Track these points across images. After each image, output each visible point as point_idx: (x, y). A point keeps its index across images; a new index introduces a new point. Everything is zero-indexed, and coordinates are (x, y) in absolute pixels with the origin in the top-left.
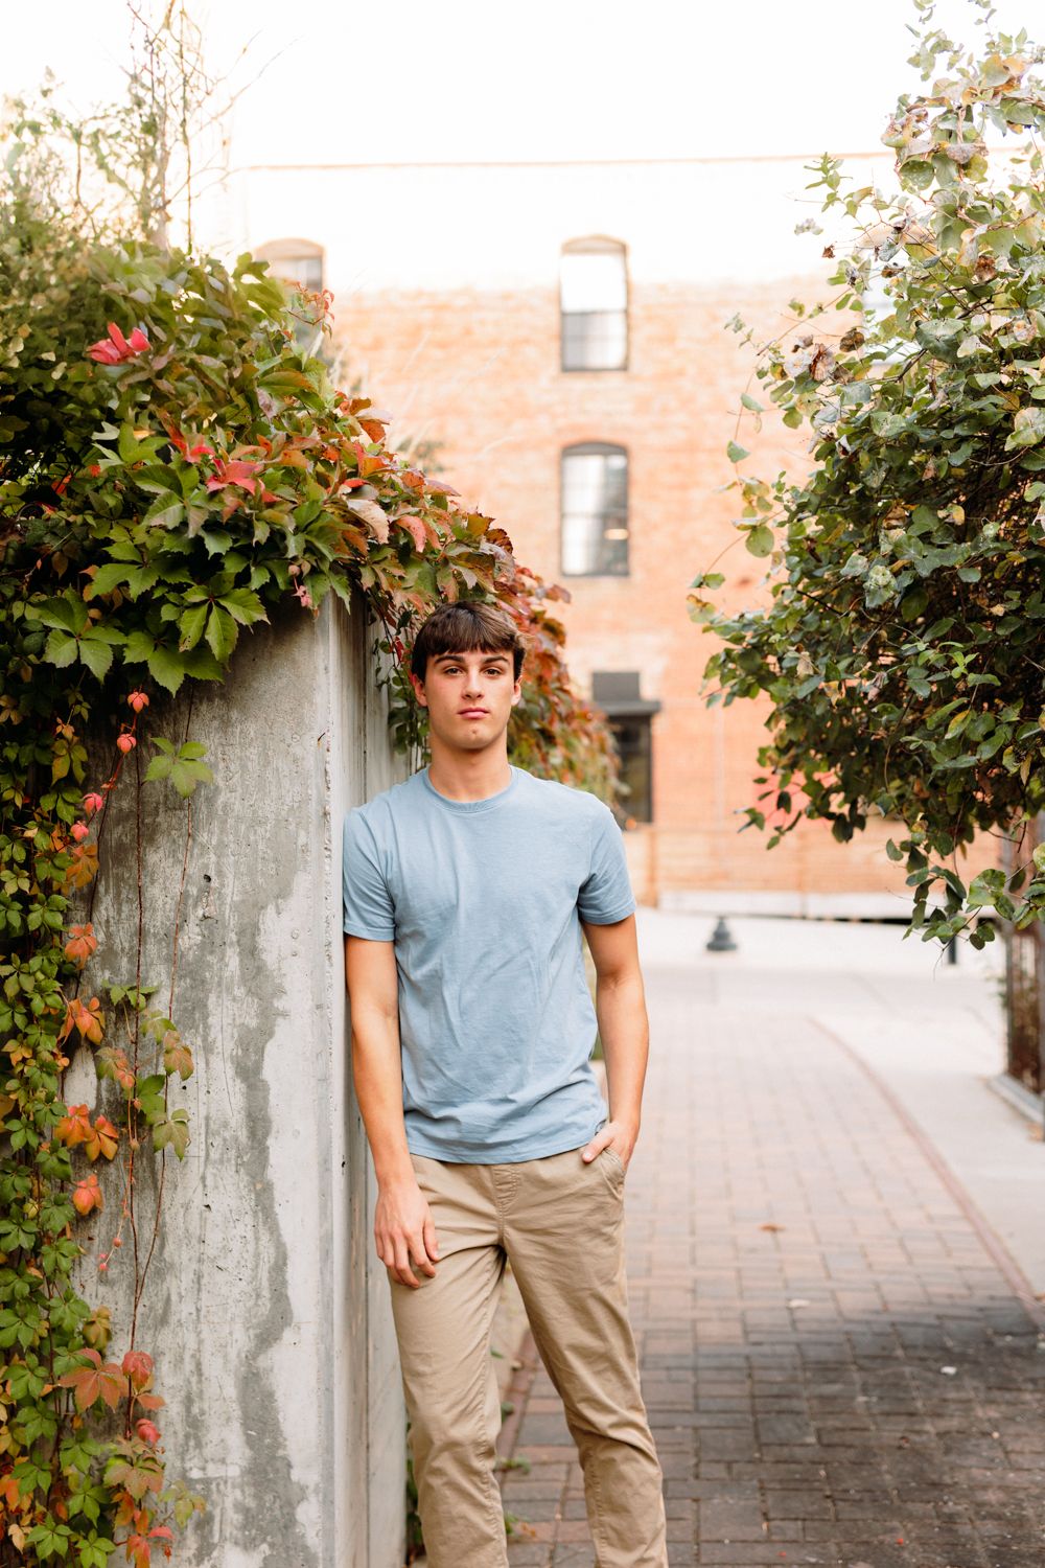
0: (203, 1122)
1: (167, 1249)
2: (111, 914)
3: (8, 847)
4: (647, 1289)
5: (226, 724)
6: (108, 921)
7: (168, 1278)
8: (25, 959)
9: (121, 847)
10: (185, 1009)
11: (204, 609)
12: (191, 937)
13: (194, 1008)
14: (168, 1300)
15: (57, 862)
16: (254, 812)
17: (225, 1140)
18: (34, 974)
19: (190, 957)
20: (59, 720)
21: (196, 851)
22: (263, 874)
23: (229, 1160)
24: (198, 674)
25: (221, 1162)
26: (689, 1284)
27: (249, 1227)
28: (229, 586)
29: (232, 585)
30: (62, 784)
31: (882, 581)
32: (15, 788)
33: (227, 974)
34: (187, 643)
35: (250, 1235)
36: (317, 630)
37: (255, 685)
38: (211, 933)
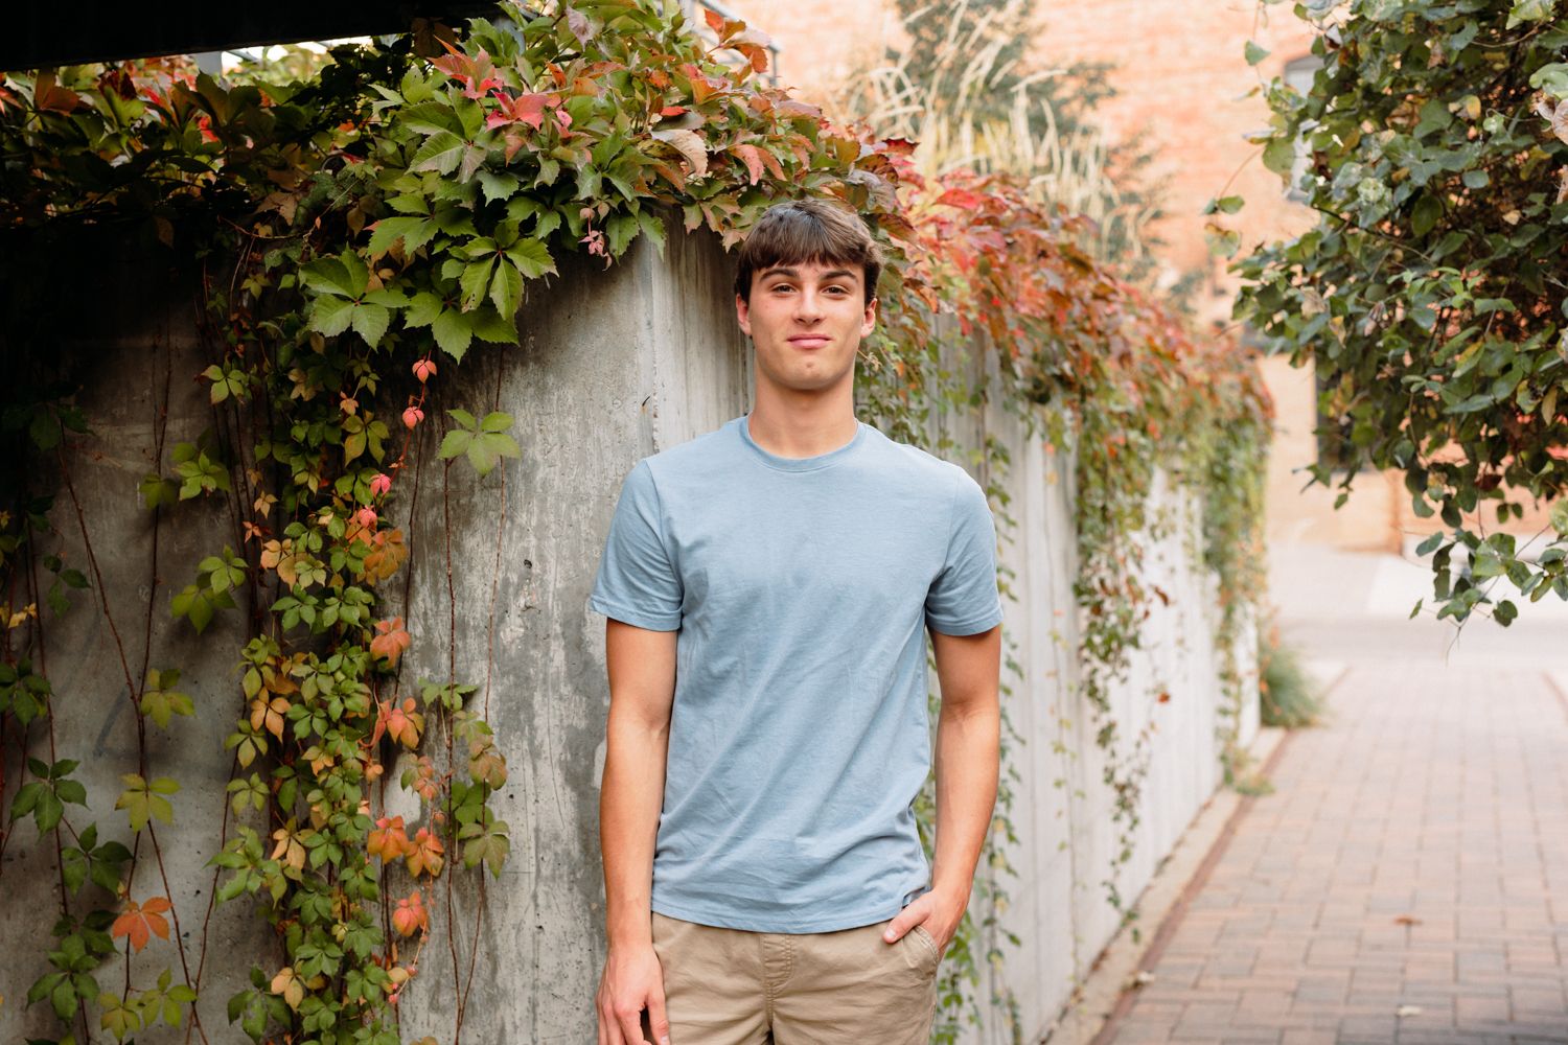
0: (533, 835)
1: (499, 974)
2: (429, 605)
3: (304, 536)
4: (1242, 991)
5: (542, 391)
6: (425, 613)
7: (502, 1006)
8: (324, 659)
9: (436, 530)
10: (510, 709)
11: (490, 263)
12: (513, 630)
13: (518, 709)
14: (502, 1031)
15: (353, 551)
16: (575, 488)
17: (556, 854)
18: (333, 674)
19: (513, 651)
20: (343, 395)
21: (515, 533)
22: (587, 558)
23: (561, 877)
24: (490, 336)
25: (553, 878)
26: (1292, 985)
27: (585, 951)
28: (514, 235)
29: (517, 235)
30: (359, 465)
31: (1373, 196)
32: (310, 470)
33: (552, 670)
34: (471, 303)
35: (586, 960)
36: (637, 281)
37: (572, 345)
38: (535, 624)
